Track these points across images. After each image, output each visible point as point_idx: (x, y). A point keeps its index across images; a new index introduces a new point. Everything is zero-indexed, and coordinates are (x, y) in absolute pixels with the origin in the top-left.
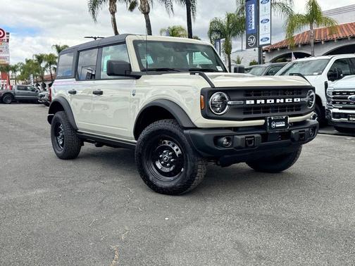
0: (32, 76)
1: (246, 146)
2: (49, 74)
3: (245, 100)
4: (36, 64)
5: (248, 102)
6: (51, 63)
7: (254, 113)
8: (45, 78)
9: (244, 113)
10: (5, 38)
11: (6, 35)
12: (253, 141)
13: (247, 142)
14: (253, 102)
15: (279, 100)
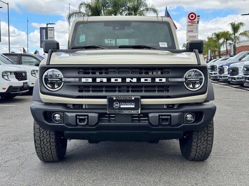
0: (209, 51)
2: (225, 49)
3: (80, 78)
4: (215, 41)
5: (84, 80)
6: (227, 40)
8: (221, 53)
9: (80, 91)
10: (196, 20)
11: (197, 18)
12: (86, 120)
13: (78, 120)
14: (90, 80)
15: (130, 79)
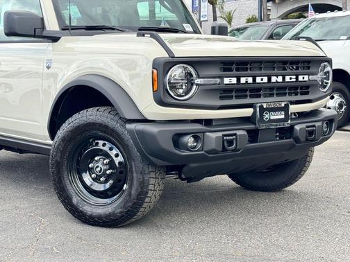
1: (224, 149)
3: (221, 77)
5: (227, 81)
7: (237, 97)
9: (221, 98)
12: (234, 141)
13: (225, 143)
14: (234, 80)
15: (275, 77)
